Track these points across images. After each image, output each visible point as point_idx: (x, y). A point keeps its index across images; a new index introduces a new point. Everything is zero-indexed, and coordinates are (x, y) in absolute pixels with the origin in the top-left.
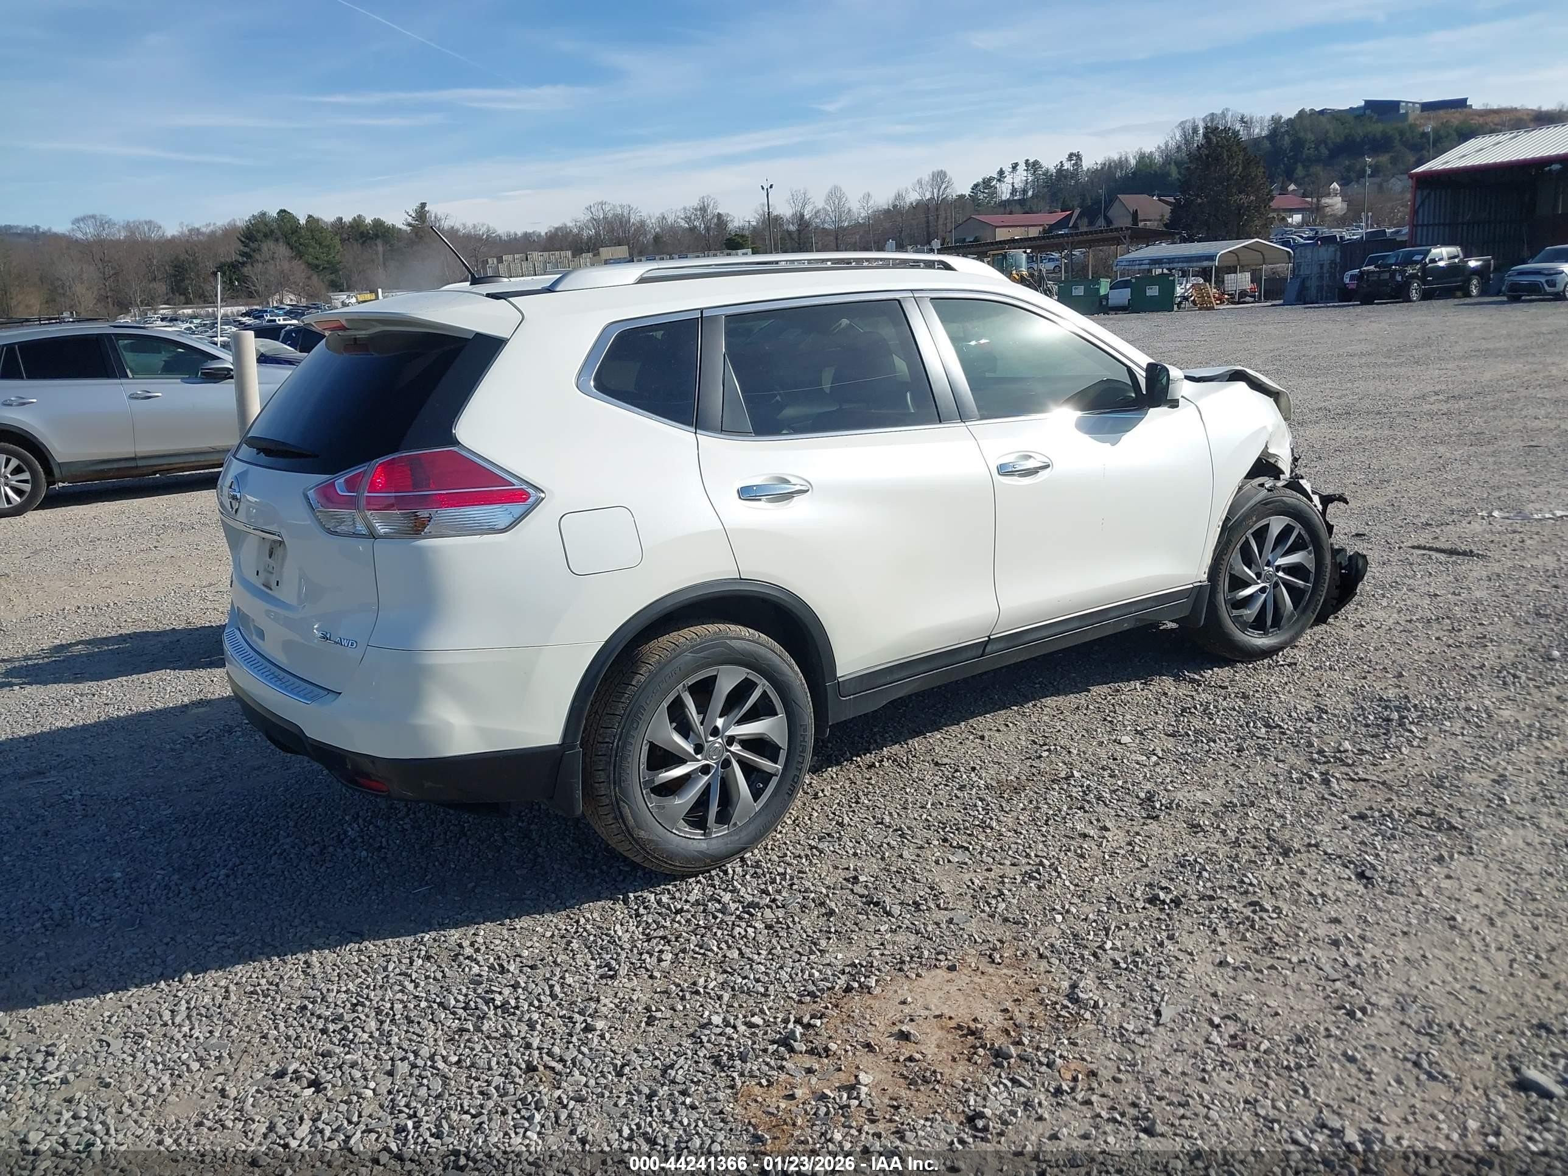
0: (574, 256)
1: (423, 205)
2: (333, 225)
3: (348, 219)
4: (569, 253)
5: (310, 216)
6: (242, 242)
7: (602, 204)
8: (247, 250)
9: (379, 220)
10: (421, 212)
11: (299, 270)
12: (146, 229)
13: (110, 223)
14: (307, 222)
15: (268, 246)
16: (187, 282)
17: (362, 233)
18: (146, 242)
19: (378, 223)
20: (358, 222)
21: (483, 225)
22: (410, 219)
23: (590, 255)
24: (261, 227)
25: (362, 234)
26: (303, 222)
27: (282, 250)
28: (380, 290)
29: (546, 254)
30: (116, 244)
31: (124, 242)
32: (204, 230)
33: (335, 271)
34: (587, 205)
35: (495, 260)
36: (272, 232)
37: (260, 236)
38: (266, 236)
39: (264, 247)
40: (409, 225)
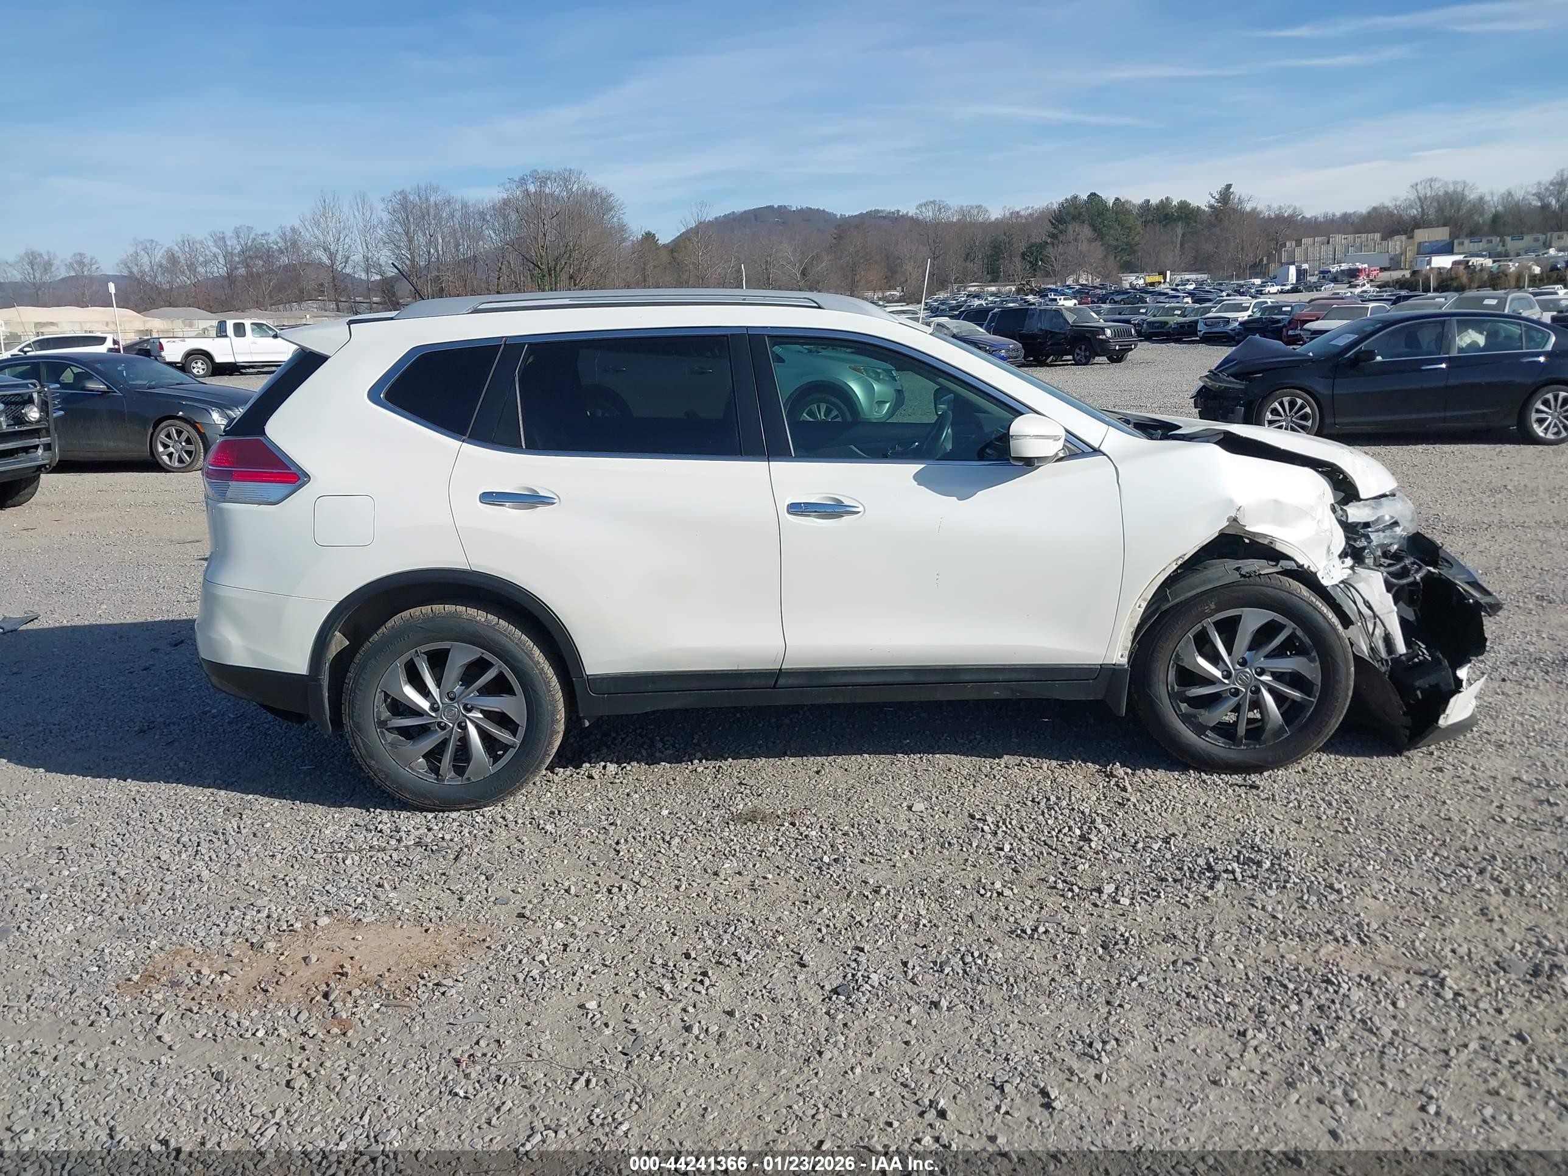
0: (1383, 239)
1: (1229, 186)
2: (1141, 207)
3: (1154, 201)
4: (1378, 236)
5: (1117, 199)
6: (1052, 224)
7: (1431, 180)
8: (1055, 231)
9: (1185, 202)
10: (1226, 194)
11: (1097, 251)
12: (975, 213)
13: (947, 208)
14: (1114, 204)
15: (1073, 228)
16: (1001, 261)
17: (1167, 214)
18: (973, 224)
19: (1184, 205)
20: (1164, 205)
21: (1289, 207)
22: (1213, 201)
23: (1404, 237)
24: (1072, 210)
25: (1166, 216)
26: (1111, 203)
27: (1086, 231)
28: (1168, 273)
29: (1351, 237)
30: (949, 225)
31: (954, 224)
32: (1022, 213)
33: (1133, 252)
34: (1413, 182)
35: (1294, 243)
36: (1080, 214)
37: (1068, 218)
38: (1074, 218)
39: (1070, 227)
40: (1211, 207)
